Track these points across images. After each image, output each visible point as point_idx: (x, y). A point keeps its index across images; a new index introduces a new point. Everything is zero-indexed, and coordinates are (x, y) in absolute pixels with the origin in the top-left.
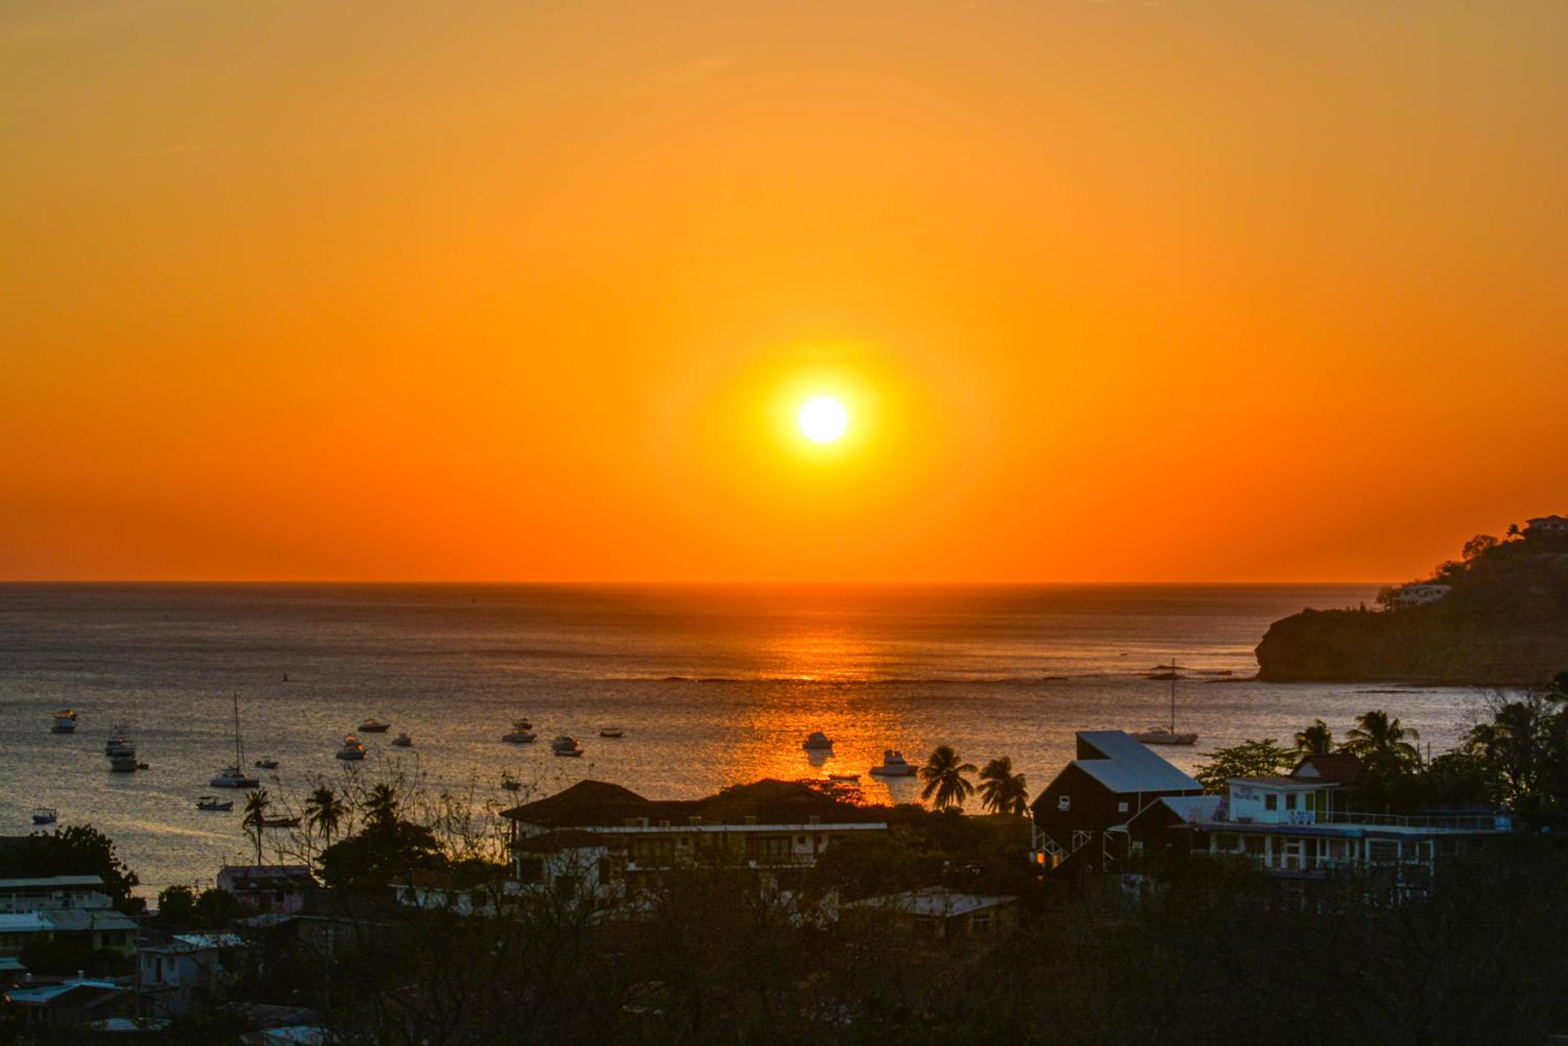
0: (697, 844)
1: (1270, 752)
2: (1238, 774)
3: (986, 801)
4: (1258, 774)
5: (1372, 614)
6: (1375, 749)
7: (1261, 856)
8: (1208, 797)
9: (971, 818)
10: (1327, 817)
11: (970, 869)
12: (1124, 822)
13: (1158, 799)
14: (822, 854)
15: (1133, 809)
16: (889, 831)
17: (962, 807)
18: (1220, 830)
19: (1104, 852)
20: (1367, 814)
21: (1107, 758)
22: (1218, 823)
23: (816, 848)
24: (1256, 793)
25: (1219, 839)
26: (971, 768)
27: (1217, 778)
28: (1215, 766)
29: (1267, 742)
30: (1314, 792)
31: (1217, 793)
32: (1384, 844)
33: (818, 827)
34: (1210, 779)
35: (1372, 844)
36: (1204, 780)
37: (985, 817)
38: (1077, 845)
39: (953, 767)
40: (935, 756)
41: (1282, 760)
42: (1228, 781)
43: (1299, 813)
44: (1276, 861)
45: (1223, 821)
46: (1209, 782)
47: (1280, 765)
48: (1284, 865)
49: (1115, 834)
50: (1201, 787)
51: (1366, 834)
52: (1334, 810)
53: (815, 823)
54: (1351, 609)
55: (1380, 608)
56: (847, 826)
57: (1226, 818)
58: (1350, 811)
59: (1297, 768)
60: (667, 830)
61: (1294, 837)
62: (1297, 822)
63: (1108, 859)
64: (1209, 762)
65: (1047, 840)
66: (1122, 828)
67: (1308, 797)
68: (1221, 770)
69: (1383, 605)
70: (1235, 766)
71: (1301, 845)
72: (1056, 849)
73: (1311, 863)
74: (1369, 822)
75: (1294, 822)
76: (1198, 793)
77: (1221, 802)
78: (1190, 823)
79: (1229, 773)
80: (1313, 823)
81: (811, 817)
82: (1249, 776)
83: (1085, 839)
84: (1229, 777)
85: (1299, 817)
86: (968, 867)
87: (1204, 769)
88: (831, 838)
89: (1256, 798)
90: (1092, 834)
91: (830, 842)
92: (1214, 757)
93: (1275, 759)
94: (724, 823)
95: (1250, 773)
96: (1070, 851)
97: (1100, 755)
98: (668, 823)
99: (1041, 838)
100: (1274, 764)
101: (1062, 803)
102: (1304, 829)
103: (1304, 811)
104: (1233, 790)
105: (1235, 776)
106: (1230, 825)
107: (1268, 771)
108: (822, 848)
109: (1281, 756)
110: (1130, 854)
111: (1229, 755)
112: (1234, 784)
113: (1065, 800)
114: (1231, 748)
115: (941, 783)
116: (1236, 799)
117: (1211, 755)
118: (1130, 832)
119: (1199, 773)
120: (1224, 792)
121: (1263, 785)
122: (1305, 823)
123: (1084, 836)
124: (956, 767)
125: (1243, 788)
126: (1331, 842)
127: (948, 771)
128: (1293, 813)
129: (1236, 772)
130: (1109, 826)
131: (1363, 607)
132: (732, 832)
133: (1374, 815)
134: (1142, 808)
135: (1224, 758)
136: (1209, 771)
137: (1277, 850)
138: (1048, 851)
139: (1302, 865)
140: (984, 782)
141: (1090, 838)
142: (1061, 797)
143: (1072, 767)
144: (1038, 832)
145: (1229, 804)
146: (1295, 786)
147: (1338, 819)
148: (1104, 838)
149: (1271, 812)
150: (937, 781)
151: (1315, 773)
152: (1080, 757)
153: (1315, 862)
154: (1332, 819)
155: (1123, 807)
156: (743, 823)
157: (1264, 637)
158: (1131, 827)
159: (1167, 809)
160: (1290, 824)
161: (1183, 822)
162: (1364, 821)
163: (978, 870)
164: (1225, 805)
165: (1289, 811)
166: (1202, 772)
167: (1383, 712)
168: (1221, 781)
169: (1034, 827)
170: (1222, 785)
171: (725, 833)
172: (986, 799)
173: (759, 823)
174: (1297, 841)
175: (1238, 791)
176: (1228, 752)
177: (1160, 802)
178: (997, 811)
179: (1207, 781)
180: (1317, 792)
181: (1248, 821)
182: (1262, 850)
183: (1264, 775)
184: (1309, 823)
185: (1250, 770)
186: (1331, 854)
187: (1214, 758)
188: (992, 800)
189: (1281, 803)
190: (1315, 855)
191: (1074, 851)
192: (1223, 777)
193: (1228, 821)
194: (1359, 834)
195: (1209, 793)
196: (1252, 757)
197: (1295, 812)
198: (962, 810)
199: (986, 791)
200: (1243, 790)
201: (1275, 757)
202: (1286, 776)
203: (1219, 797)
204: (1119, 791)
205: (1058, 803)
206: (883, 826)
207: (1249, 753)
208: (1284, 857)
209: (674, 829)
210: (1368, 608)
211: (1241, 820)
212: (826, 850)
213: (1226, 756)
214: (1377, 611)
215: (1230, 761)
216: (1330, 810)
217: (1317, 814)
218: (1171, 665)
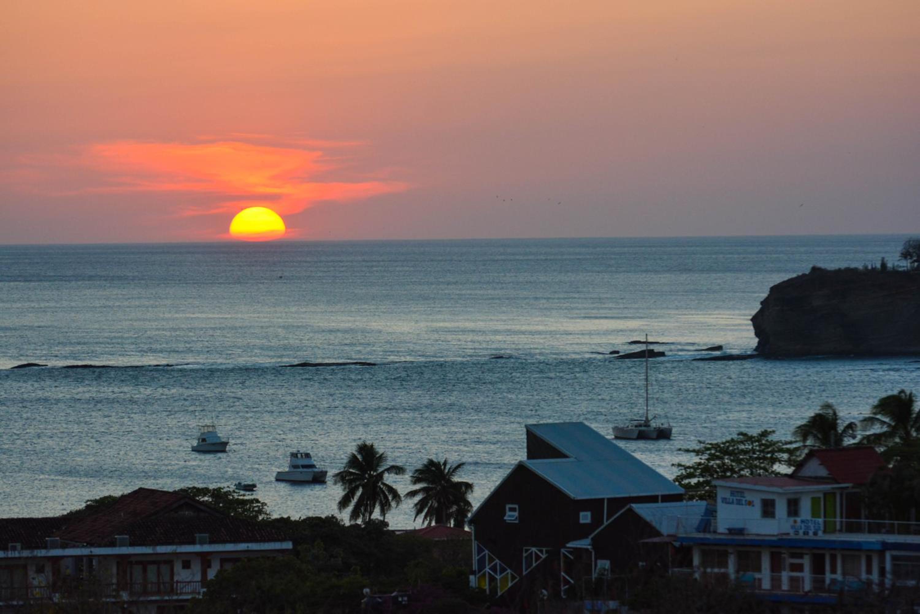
0: (56, 572)
1: (767, 446)
2: (728, 474)
3: (419, 512)
4: (752, 474)
5: (895, 273)
6: (897, 440)
7: (757, 576)
8: (690, 503)
9: (397, 533)
10: (838, 527)
11: (396, 597)
12: (587, 537)
13: (628, 507)
14: (212, 580)
15: (597, 520)
16: (295, 552)
17: (386, 520)
18: (702, 543)
19: (563, 574)
20: (887, 522)
21: (565, 456)
22: (701, 535)
23: (204, 574)
24: (749, 497)
25: (704, 554)
26: (398, 470)
27: (701, 479)
28: (700, 464)
29: (765, 434)
30: (821, 495)
31: (701, 498)
32: (908, 558)
33: (207, 548)
34: (694, 481)
35: (894, 558)
36: (686, 481)
37: (415, 531)
38: (529, 565)
39: (375, 470)
40: (354, 456)
41: (785, 456)
42: (714, 483)
43: (802, 521)
44: (776, 582)
45: (709, 532)
46: (692, 483)
47: (780, 462)
48: (785, 586)
49: (577, 551)
50: (682, 491)
51: (886, 546)
52: (846, 518)
53: (202, 543)
54: (870, 267)
55: (905, 265)
56: (242, 546)
57: (712, 529)
58: (867, 518)
59: (799, 466)
60: (17, 554)
61: (798, 551)
62: (801, 532)
63: (567, 582)
64: (692, 460)
65: (491, 560)
66: (585, 544)
67: (815, 501)
68: (706, 470)
69: (909, 261)
70: (724, 464)
71: (806, 562)
72: (503, 570)
73: (818, 583)
74: (890, 531)
75: (797, 533)
76: (677, 498)
77: (707, 509)
78: (669, 536)
79: (717, 472)
80: (820, 533)
81: (197, 535)
82: (742, 476)
83: (538, 557)
84: (717, 478)
85: (803, 526)
86: (393, 594)
87: (686, 468)
88: (223, 561)
89: (750, 503)
90: (547, 552)
91: (221, 566)
92: (698, 452)
93: (773, 454)
94: (91, 544)
95: (742, 472)
96: (520, 574)
97: (556, 454)
98: (19, 545)
99: (484, 556)
100: (773, 461)
101: (508, 513)
102: (809, 541)
103: (809, 518)
104: (721, 494)
105: (724, 477)
106: (718, 537)
107: (766, 470)
108: (212, 574)
109: (782, 451)
110: (594, 576)
111: (716, 451)
112: (722, 487)
113: (512, 510)
114: (719, 441)
115: (361, 490)
116: (724, 505)
117: (694, 451)
118: (594, 548)
119: (679, 474)
120: (711, 496)
121: (757, 487)
122: (811, 533)
123: (536, 553)
124: (380, 470)
125: (734, 492)
126: (844, 558)
127: (370, 475)
128: (795, 522)
129: (725, 471)
130: (568, 542)
131: (884, 265)
132: (99, 556)
133: (896, 522)
134: (607, 520)
135: (710, 454)
136: (692, 470)
137: (776, 567)
138: (492, 573)
139: (807, 586)
140: (418, 486)
141: (544, 556)
142: (508, 506)
143: (520, 468)
144: (480, 551)
145: (716, 511)
146: (799, 488)
147: (851, 528)
148: (562, 555)
149: (769, 522)
150: (357, 488)
151: (823, 472)
152: (531, 455)
153: (823, 581)
154: (844, 528)
155: (585, 517)
156: (112, 544)
157: (762, 303)
158: (595, 542)
159: (638, 518)
160: (792, 536)
161: (658, 534)
162: (884, 530)
163: (406, 599)
164: (711, 512)
165: (792, 519)
166: (684, 472)
167: (908, 393)
168: (707, 483)
169: (474, 545)
170: (707, 488)
171: (90, 558)
172: (419, 508)
173: (132, 544)
174: (801, 556)
175: (727, 495)
176: (716, 446)
177: (631, 510)
178: (433, 524)
179: (690, 483)
180: (825, 494)
181: (741, 531)
182: (758, 569)
183: (759, 475)
184: (815, 534)
185: (742, 469)
186: (844, 574)
187: (697, 455)
188: (426, 510)
189: (781, 508)
190: (823, 572)
191: (524, 573)
192: (709, 479)
193: (715, 532)
194: (878, 547)
195: (691, 498)
196: (745, 452)
197: (799, 519)
198: (387, 524)
199: (417, 498)
200: (732, 494)
201: (773, 452)
202: (786, 475)
203: (704, 503)
204: (579, 498)
205: (504, 514)
206: (288, 545)
207: (742, 447)
208: (785, 575)
209: (26, 553)
210: (890, 265)
211: (731, 531)
212: (216, 576)
213: (713, 452)
214: (900, 269)
215: (718, 458)
216: (842, 517)
217: (825, 522)
218: (645, 340)
